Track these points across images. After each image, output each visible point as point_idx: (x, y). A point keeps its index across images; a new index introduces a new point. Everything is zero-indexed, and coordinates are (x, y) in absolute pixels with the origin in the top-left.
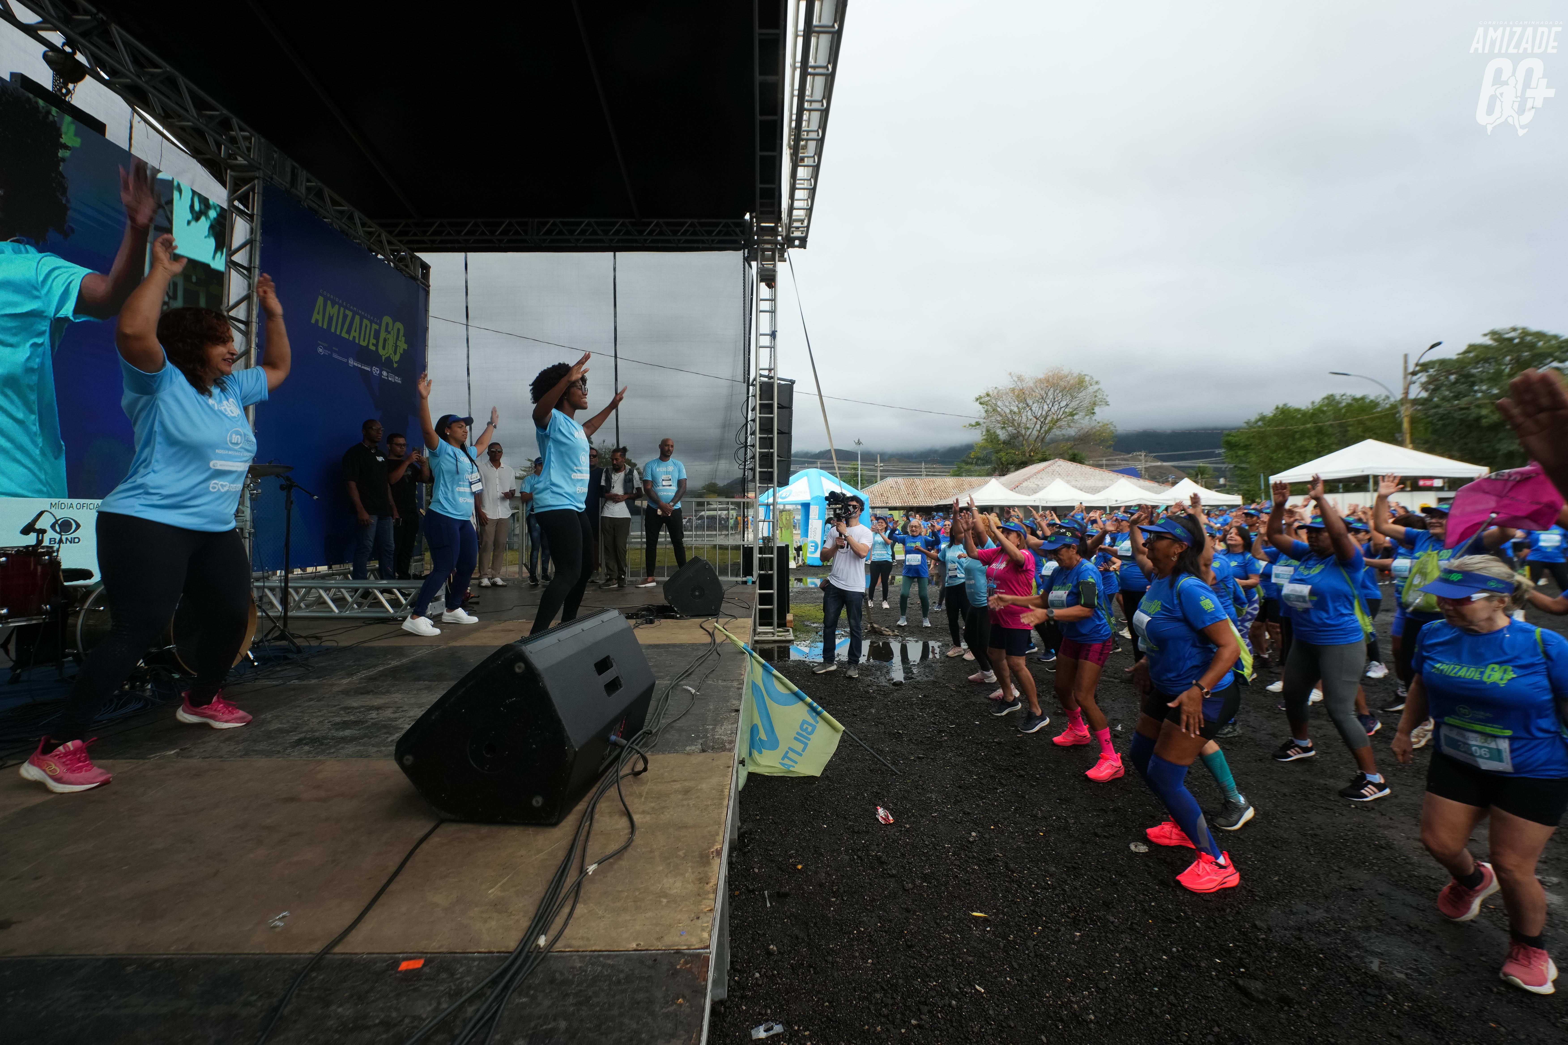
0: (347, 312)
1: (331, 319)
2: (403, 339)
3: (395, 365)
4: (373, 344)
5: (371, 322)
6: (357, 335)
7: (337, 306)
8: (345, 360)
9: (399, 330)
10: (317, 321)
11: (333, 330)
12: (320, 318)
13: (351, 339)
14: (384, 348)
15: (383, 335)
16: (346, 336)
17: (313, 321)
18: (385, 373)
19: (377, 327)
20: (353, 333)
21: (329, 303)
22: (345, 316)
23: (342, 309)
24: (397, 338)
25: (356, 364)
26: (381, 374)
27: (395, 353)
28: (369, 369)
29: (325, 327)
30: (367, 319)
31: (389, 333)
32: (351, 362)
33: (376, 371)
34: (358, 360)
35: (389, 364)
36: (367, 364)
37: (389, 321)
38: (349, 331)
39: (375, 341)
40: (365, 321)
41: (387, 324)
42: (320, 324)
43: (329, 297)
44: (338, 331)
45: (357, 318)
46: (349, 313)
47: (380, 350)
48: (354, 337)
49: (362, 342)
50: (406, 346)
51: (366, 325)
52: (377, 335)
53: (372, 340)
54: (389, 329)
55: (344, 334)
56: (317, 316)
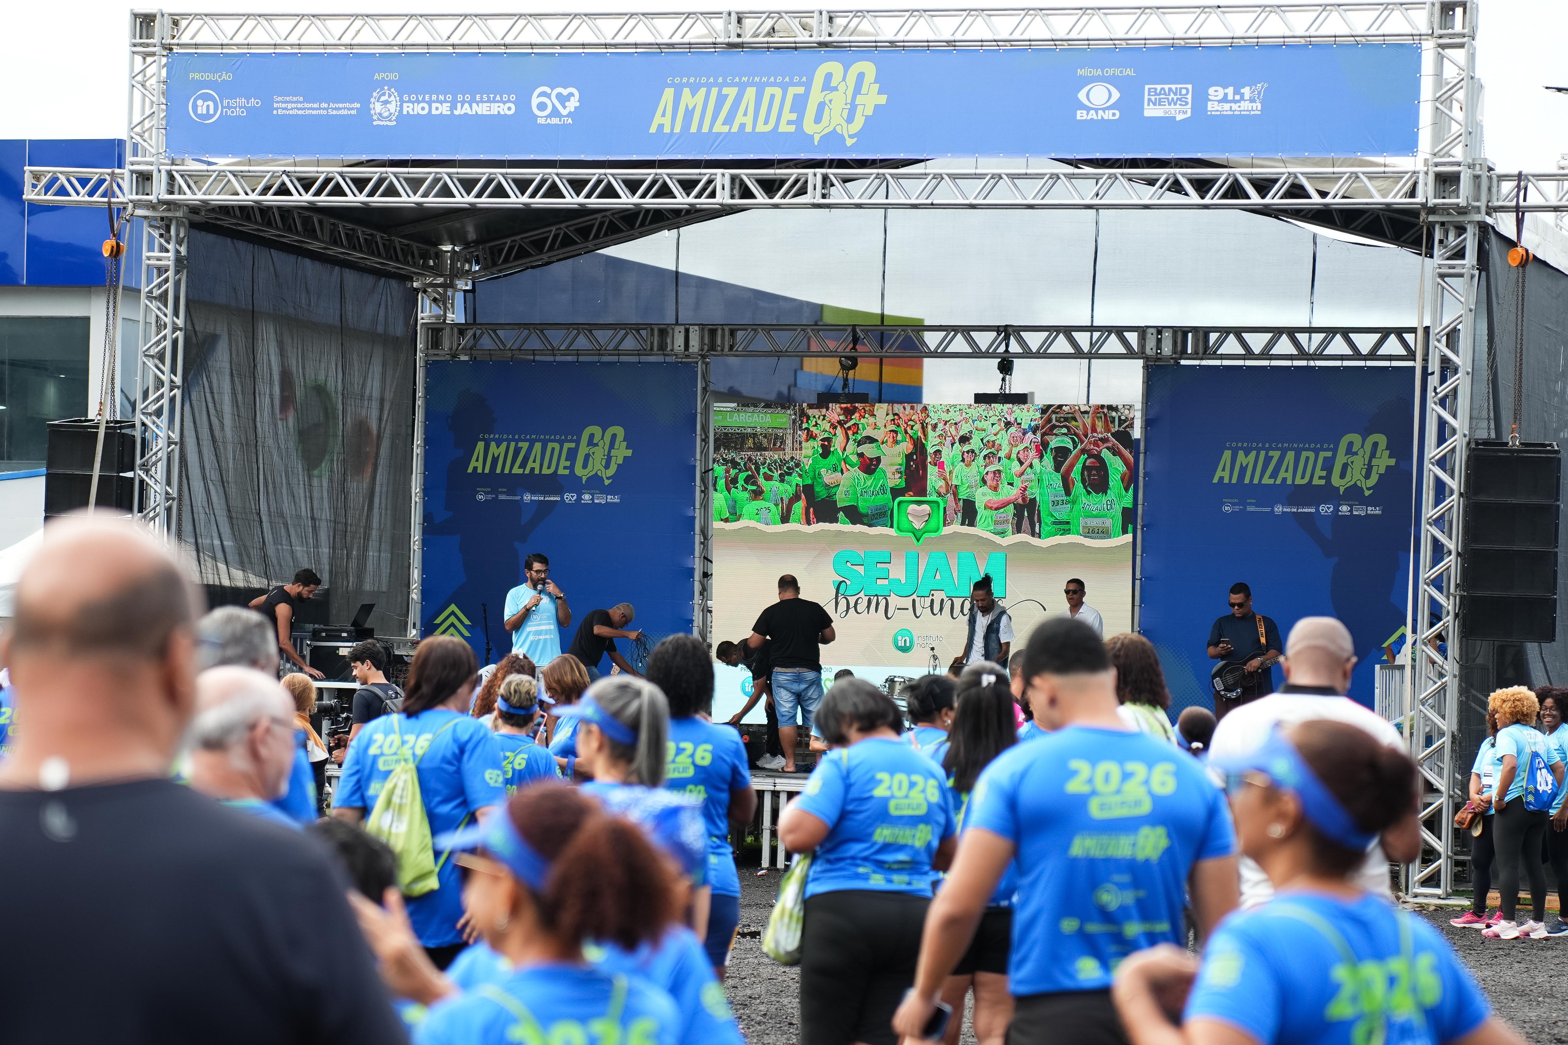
0: (1271, 453)
1: (1243, 470)
2: (1385, 453)
3: (1367, 493)
4: (1321, 478)
5: (1317, 452)
6: (1289, 475)
7: (1254, 453)
8: (1268, 510)
10: (1222, 478)
11: (1247, 480)
12: (1226, 474)
13: (1279, 481)
14: (1343, 476)
15: (1340, 460)
16: (1272, 481)
17: (1215, 480)
18: (1344, 509)
20: (1282, 474)
21: (1241, 453)
22: (1268, 459)
23: (1263, 453)
24: (1373, 455)
25: (1288, 510)
26: (1336, 510)
27: (1367, 476)
28: (1313, 510)
29: (1234, 481)
30: (1309, 449)
31: (1356, 453)
32: (1279, 509)
33: (1326, 509)
34: (1290, 504)
35: (1354, 494)
36: (1309, 505)
37: (1356, 438)
38: (1274, 475)
39: (1324, 473)
40: (1304, 454)
41: (1351, 444)
42: (1226, 481)
43: (1241, 448)
44: (1256, 481)
45: (1291, 455)
46: (1276, 454)
47: (1336, 481)
48: (1284, 479)
49: (1299, 481)
50: (1392, 462)
51: (1307, 458)
52: (1328, 466)
53: (1319, 472)
54: (1354, 450)
55: (1266, 480)
56: (1222, 474)
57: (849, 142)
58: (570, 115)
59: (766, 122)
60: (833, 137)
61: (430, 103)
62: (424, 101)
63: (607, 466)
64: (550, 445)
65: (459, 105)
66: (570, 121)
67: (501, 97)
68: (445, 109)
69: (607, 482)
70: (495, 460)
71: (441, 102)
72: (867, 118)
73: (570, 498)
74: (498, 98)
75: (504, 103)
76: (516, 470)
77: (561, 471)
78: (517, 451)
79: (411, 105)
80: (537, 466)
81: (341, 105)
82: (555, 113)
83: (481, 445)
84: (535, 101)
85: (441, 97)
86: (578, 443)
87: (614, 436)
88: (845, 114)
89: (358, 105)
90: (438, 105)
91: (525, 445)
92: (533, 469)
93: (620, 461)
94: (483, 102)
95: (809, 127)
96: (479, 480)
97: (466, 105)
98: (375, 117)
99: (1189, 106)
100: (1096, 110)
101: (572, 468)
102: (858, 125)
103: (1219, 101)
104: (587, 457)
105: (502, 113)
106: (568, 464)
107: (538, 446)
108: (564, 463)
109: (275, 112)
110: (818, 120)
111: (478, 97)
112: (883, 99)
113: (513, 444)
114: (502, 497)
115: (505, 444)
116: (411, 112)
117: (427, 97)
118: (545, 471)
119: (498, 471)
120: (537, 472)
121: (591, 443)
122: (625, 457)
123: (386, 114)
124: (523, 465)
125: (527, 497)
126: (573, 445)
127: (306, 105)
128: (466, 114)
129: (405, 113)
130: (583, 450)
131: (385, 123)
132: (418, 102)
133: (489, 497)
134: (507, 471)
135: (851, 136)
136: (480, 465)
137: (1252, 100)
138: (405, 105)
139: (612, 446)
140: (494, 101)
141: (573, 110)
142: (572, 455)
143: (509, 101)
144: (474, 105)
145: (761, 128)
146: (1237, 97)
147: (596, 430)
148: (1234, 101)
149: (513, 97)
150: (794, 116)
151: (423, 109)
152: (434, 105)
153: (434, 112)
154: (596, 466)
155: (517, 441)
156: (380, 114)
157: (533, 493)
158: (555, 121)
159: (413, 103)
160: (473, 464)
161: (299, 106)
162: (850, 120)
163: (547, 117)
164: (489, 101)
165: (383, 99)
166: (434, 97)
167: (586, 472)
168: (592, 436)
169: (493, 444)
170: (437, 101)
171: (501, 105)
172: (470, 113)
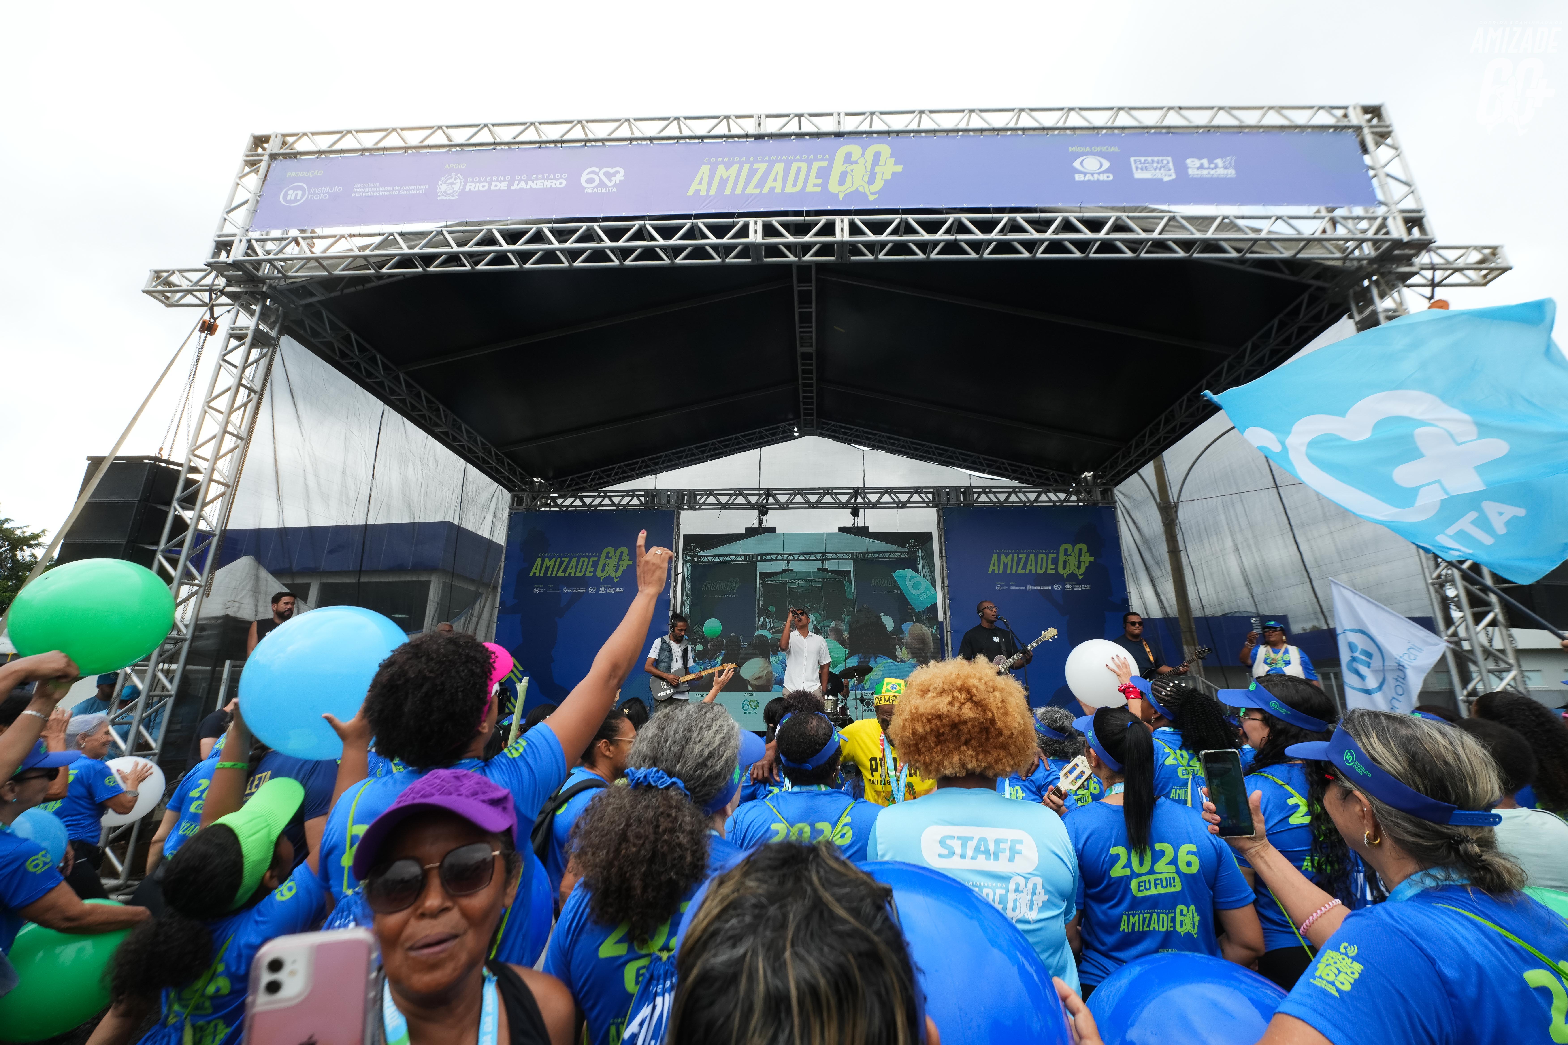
0: (1021, 556)
1: (1005, 566)
2: (1088, 554)
3: (1080, 577)
6: (1033, 568)
7: (1010, 556)
8: (1023, 588)
9: (1080, 550)
10: (993, 571)
11: (1008, 572)
12: (996, 568)
13: (1027, 572)
14: (1064, 568)
15: (1062, 559)
16: (1023, 572)
17: (990, 572)
18: (1068, 587)
19: (1055, 555)
20: (1029, 568)
21: (1003, 556)
22: (1019, 560)
23: (1016, 556)
24: (1080, 555)
25: (1035, 588)
26: (1064, 588)
27: (1079, 568)
28: (1050, 588)
29: (1001, 572)
30: (1042, 553)
31: (1070, 555)
32: (1030, 588)
33: (1057, 587)
34: (1036, 585)
35: (1072, 578)
36: (1047, 585)
37: (1068, 546)
38: (1024, 568)
39: (1053, 566)
40: (1040, 556)
41: (1066, 550)
42: (996, 572)
43: (1003, 553)
44: (1014, 572)
45: (1032, 557)
46: (1024, 556)
47: (1061, 571)
48: (1031, 571)
49: (1039, 571)
50: (1092, 559)
51: (1042, 558)
52: (1055, 562)
53: (1050, 566)
54: (1069, 553)
55: (1020, 571)
56: (993, 568)
57: (871, 198)
58: (615, 185)
59: (794, 185)
60: (857, 194)
61: (490, 184)
62: (485, 181)
63: (616, 571)
64: (582, 559)
65: (516, 183)
66: (615, 190)
67: (555, 176)
68: (503, 186)
69: (616, 580)
70: (547, 568)
71: (501, 182)
72: (886, 181)
73: (592, 590)
74: (552, 176)
75: (557, 180)
76: (560, 574)
77: (588, 574)
78: (561, 563)
79: (473, 185)
80: (573, 572)
81: (411, 187)
82: (602, 184)
83: (539, 560)
84: (584, 177)
85: (501, 178)
86: (599, 557)
87: (622, 553)
88: (866, 178)
89: (427, 187)
90: (498, 184)
91: (566, 560)
92: (570, 573)
93: (625, 568)
94: (537, 179)
95: (833, 186)
96: (537, 580)
97: (523, 183)
98: (440, 194)
99: (1172, 171)
100: (1092, 174)
101: (594, 572)
102: (878, 185)
103: (1198, 168)
104: (604, 565)
105: (554, 186)
106: (592, 570)
107: (574, 560)
108: (590, 569)
109: (353, 195)
110: (842, 181)
111: (534, 177)
112: (899, 168)
113: (559, 559)
114: (549, 590)
115: (554, 559)
116: (473, 189)
117: (488, 179)
118: (578, 574)
119: (549, 575)
120: (573, 575)
121: (607, 557)
122: (628, 566)
123: (451, 191)
124: (564, 571)
125: (565, 590)
126: (596, 559)
127: (381, 189)
128: (521, 189)
129: (467, 189)
130: (602, 561)
131: (448, 198)
132: (480, 182)
133: (542, 590)
134: (554, 575)
135: (872, 194)
136: (537, 572)
137: (1226, 168)
138: (468, 185)
139: (620, 559)
140: (548, 178)
141: (618, 182)
142: (595, 565)
143: (561, 178)
144: (530, 183)
145: (789, 189)
146: (1212, 166)
147: (611, 550)
148: (1209, 168)
149: (565, 175)
150: (819, 181)
151: (484, 186)
152: (493, 184)
153: (493, 188)
154: (610, 571)
155: (562, 557)
156: (445, 192)
157: (569, 587)
158: (601, 190)
159: (475, 183)
160: (533, 571)
161: (375, 189)
162: (871, 181)
163: (594, 188)
164: (543, 178)
165: (449, 181)
166: (495, 178)
167: (603, 574)
168: (608, 553)
169: (547, 559)
170: (498, 181)
171: (554, 181)
172: (525, 187)
